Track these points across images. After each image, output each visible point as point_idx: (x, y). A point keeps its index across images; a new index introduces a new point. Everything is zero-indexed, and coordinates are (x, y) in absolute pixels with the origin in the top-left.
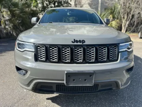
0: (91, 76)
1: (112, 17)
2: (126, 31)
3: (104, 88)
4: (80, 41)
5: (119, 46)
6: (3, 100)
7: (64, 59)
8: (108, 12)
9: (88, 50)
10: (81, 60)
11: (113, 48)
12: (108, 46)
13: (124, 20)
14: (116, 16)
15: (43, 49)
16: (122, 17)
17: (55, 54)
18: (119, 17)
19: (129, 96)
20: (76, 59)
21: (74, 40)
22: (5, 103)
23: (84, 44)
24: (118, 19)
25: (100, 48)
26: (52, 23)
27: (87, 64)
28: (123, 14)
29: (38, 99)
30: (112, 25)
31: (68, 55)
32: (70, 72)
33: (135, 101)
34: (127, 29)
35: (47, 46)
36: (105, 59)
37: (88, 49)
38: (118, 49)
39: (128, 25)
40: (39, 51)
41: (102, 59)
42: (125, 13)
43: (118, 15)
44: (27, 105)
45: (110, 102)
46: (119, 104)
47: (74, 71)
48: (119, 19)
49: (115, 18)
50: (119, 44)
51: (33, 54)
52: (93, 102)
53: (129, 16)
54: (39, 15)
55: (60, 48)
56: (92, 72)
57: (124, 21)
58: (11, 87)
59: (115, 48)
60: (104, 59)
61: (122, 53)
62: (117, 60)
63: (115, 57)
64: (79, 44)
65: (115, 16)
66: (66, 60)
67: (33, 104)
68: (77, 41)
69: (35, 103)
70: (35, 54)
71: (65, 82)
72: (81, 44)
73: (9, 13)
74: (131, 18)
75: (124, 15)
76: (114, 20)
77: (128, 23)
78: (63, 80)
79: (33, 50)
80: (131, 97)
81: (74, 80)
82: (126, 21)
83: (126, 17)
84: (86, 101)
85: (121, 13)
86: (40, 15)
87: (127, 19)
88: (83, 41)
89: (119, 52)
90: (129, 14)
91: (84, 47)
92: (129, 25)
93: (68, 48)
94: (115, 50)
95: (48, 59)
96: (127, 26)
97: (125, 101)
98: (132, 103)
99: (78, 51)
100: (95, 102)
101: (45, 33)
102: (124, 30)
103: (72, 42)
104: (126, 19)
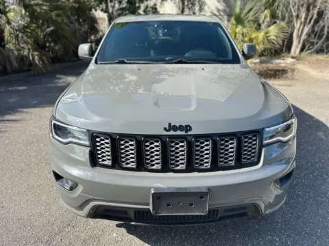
0: (202, 197)
1: (268, 15)
2: (302, 50)
3: (230, 213)
4: (181, 128)
5: (264, 131)
6: (31, 228)
7: (149, 163)
8: (259, 4)
9: (198, 146)
10: (183, 165)
11: (250, 138)
12: (239, 135)
13: (299, 22)
14: (279, 13)
15: (107, 143)
16: (294, 14)
17: (131, 154)
18: (287, 15)
19: (285, 221)
20: (173, 164)
21: (170, 124)
22: (36, 235)
23: (189, 133)
24: (283, 19)
25: (222, 140)
26: (123, 62)
27: (196, 174)
28: (296, 7)
29: (99, 227)
30: (267, 35)
31: (157, 151)
32: (161, 191)
33: (296, 233)
34: (306, 43)
35: (114, 137)
36: (232, 163)
37: (198, 144)
38: (261, 141)
39: (306, 34)
40: (99, 142)
41: (227, 162)
42: (302, 5)
43: (284, 9)
44: (78, 238)
45: (244, 233)
46: (262, 237)
47: (168, 188)
48: (286, 20)
49: (277, 18)
50: (263, 128)
51: (87, 150)
52: (209, 234)
53: (311, 13)
54: (93, 10)
55: (141, 142)
56: (203, 191)
57: (297, 25)
58: (44, 198)
59: (254, 138)
60: (230, 163)
61: (268, 147)
62: (257, 163)
63: (253, 157)
64: (179, 133)
65: (278, 11)
66: (154, 165)
67: (91, 236)
68: (175, 128)
69: (95, 234)
70: (90, 151)
71: (151, 207)
72: (183, 133)
73: (23, 11)
74: (315, 16)
75: (299, 9)
76: (275, 23)
77: (306, 30)
78: (148, 205)
79: (87, 143)
80: (288, 224)
81: (168, 205)
82: (304, 26)
83: (303, 15)
84: (196, 231)
85: (291, 6)
86: (96, 10)
87: (306, 19)
88: (187, 126)
89: (262, 146)
90: (311, 7)
91: (189, 139)
92: (309, 35)
93: (157, 142)
94: (254, 143)
95: (117, 163)
96: (304, 37)
97: (275, 232)
98: (289, 236)
99: (178, 148)
100: (215, 233)
101: (112, 88)
102: (297, 47)
103: (165, 129)
104: (303, 20)
